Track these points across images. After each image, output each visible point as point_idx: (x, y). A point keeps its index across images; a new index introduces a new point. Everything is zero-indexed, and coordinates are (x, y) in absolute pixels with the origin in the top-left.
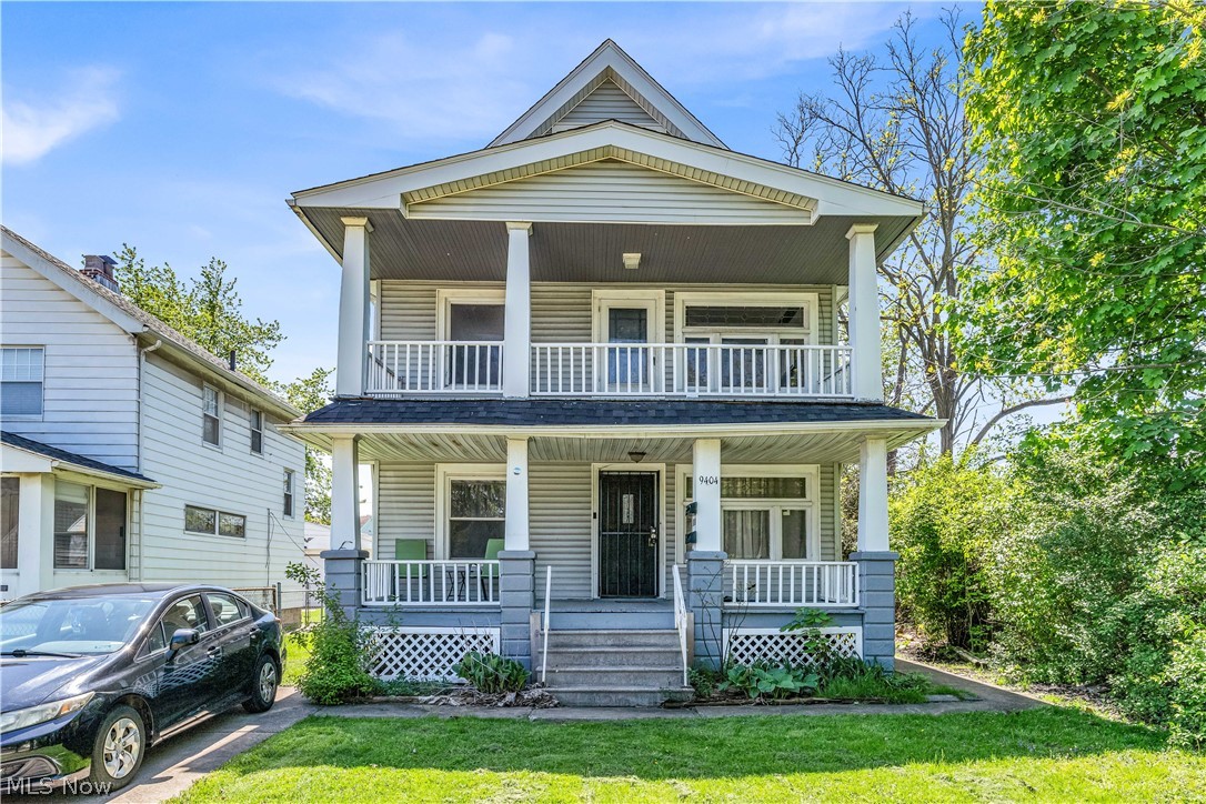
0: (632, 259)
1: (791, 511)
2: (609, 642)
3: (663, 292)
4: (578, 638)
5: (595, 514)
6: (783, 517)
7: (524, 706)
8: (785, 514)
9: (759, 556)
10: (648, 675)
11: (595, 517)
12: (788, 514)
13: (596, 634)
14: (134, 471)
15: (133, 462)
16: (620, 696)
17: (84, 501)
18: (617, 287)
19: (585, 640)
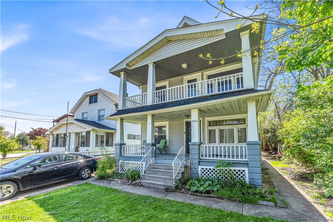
0: (184, 66)
1: (241, 128)
2: (165, 168)
3: (201, 73)
4: (158, 166)
5: (185, 132)
6: (238, 131)
7: (132, 185)
8: (239, 129)
9: (231, 142)
10: (167, 179)
11: (185, 133)
12: (240, 129)
13: (162, 166)
14: (115, 129)
15: (115, 127)
16: (156, 185)
17: (104, 135)
18: (189, 75)
19: (160, 167)
